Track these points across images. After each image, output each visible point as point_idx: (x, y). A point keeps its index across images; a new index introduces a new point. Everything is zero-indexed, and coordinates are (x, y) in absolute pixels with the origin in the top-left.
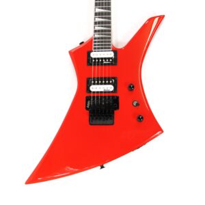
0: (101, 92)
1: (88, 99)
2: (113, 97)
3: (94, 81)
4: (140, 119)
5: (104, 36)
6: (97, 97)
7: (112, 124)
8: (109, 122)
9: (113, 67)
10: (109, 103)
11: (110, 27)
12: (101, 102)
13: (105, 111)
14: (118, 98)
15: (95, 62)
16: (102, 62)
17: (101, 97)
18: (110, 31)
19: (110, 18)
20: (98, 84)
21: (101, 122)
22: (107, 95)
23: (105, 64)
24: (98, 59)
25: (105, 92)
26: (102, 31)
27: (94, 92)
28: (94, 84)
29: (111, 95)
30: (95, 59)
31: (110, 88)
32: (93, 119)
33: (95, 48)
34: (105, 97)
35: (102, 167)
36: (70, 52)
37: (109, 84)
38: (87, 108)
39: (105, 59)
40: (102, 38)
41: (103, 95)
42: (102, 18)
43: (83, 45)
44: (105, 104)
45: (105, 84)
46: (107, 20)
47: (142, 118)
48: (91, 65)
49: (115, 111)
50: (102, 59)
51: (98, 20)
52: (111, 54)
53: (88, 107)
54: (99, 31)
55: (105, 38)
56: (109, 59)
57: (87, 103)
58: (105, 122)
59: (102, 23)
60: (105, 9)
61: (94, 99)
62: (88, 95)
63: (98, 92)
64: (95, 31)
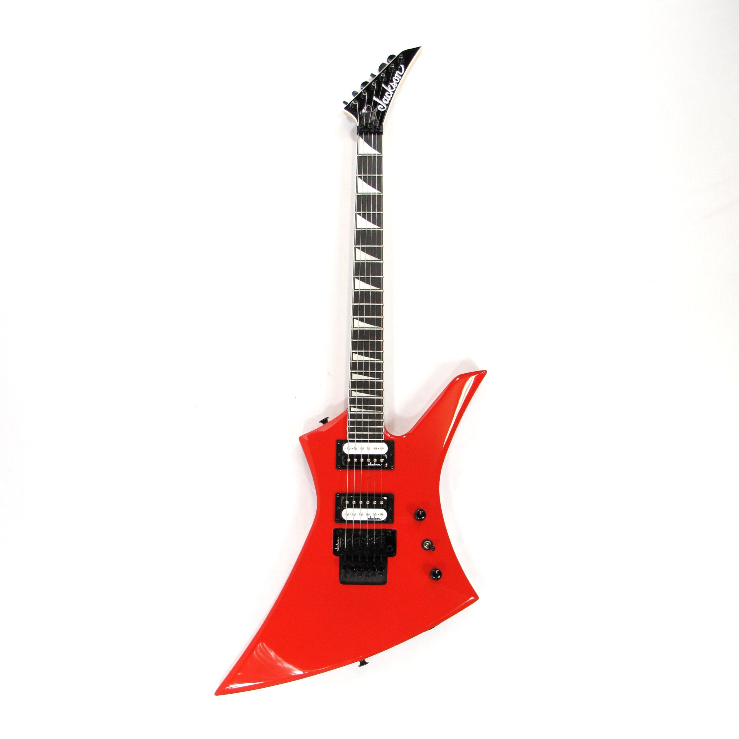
0: (363, 522)
1: (338, 534)
2: (385, 531)
3: (350, 500)
4: (435, 575)
5: (369, 412)
6: (357, 530)
7: (384, 583)
8: (378, 578)
9: (387, 472)
10: (378, 544)
11: (380, 393)
12: (364, 542)
13: (371, 558)
14: (394, 533)
15: (352, 462)
16: (365, 463)
17: (364, 530)
18: (380, 402)
19: (380, 376)
20: (357, 506)
21: (362, 579)
22: (374, 527)
23: (372, 468)
24: (358, 457)
25: (371, 522)
26: (366, 401)
27: (350, 522)
28: (350, 506)
29: (382, 527)
30: (352, 457)
31: (381, 514)
32: (347, 572)
33: (352, 436)
34: (371, 531)
35: (363, 663)
36: (301, 439)
37: (378, 506)
38: (335, 551)
39: (372, 457)
40: (366, 416)
41: (367, 527)
42: (366, 374)
43: (328, 427)
44: (371, 545)
45: (371, 506)
46: (375, 380)
47: (440, 573)
48: (344, 468)
49: (389, 559)
50: (365, 457)
51: (357, 377)
52: (381, 449)
53: (338, 549)
54: (360, 401)
55: (372, 416)
56: (378, 457)
57: (335, 542)
58: (369, 580)
59: (366, 384)
60: (372, 355)
61: (349, 536)
62: (338, 526)
63: (357, 522)
64: (353, 401)
